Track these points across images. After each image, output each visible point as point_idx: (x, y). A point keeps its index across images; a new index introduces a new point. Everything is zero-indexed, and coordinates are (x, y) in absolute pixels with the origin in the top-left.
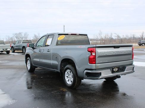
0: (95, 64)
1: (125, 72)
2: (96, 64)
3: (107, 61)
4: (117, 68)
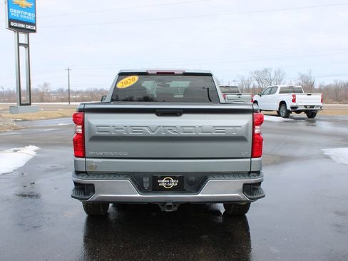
0: (84, 157)
1: (200, 195)
2: (87, 160)
3: (126, 154)
4: (174, 178)
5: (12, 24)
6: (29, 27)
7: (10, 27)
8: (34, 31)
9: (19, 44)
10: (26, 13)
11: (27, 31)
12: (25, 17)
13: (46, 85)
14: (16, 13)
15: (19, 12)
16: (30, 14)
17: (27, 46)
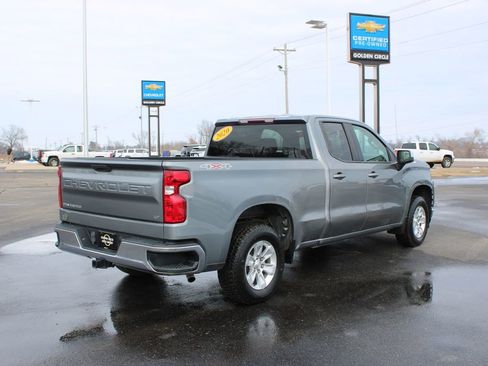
5: (355, 55)
6: (380, 57)
7: (353, 59)
8: (388, 61)
9: (365, 81)
10: (375, 39)
11: (376, 62)
12: (373, 44)
13: (477, 133)
14: (360, 41)
15: (365, 38)
16: (381, 40)
17: (376, 82)
